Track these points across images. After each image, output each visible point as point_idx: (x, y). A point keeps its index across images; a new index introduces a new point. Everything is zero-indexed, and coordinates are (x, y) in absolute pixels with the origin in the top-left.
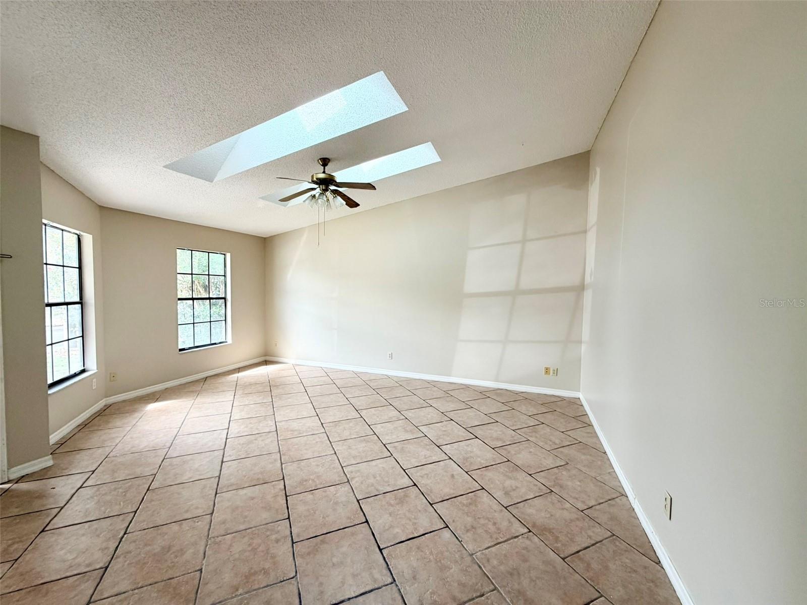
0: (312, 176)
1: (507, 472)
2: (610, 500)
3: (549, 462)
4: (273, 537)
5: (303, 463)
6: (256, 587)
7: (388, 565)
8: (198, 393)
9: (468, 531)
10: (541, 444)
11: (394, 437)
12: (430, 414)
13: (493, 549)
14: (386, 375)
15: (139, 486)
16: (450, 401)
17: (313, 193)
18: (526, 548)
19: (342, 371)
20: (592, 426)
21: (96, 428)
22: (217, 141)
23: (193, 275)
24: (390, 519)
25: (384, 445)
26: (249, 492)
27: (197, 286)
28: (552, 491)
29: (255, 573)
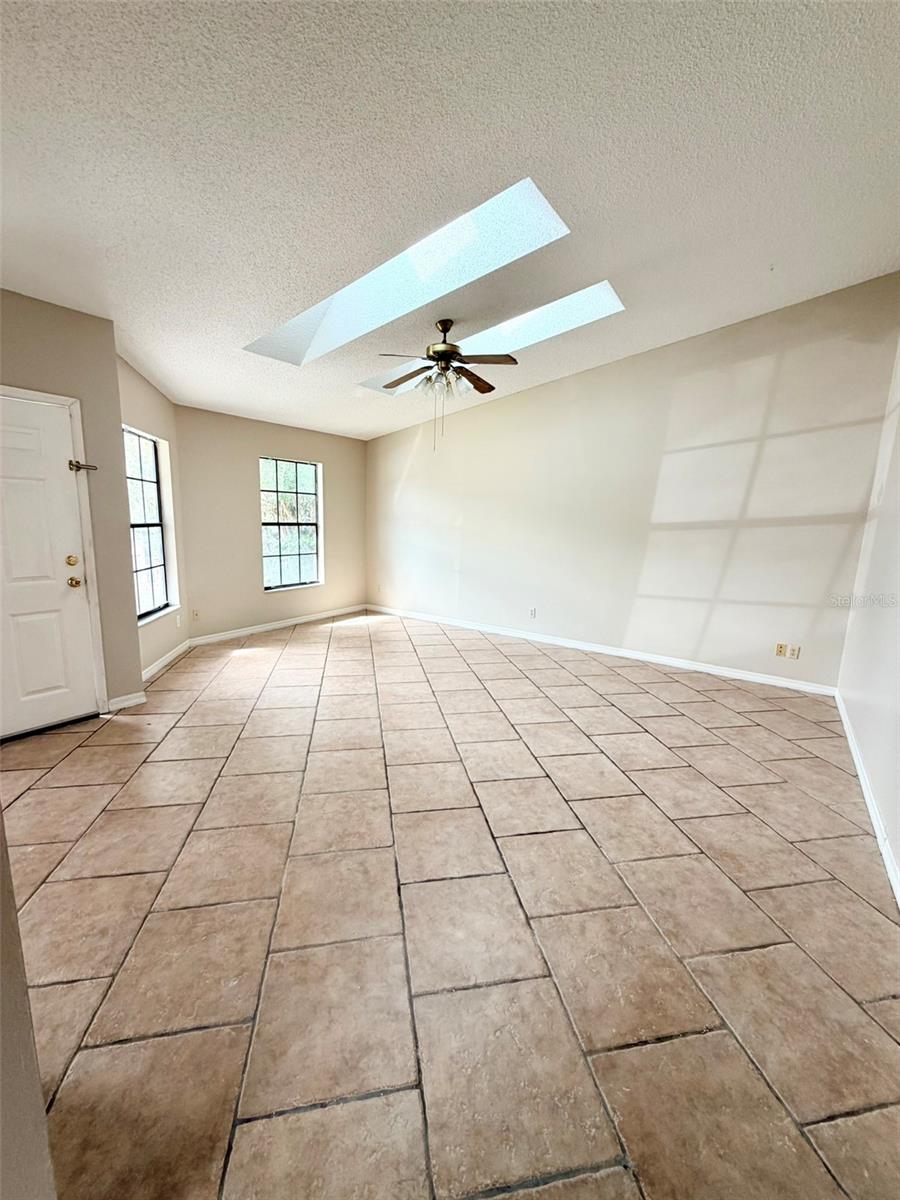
0: (428, 348)
1: (684, 779)
2: (843, 836)
3: (756, 776)
4: (370, 804)
5: (406, 733)
6: (351, 847)
7: (501, 855)
8: (286, 642)
9: (612, 837)
10: (748, 752)
11: (526, 717)
12: (582, 695)
13: (643, 863)
14: (524, 639)
15: (229, 733)
16: (615, 681)
17: (428, 373)
18: (691, 870)
19: (463, 629)
20: (846, 738)
21: (182, 670)
22: (305, 309)
23: (280, 494)
24: (510, 808)
25: (512, 726)
26: (342, 754)
27: (283, 508)
28: (750, 812)
29: (349, 835)
